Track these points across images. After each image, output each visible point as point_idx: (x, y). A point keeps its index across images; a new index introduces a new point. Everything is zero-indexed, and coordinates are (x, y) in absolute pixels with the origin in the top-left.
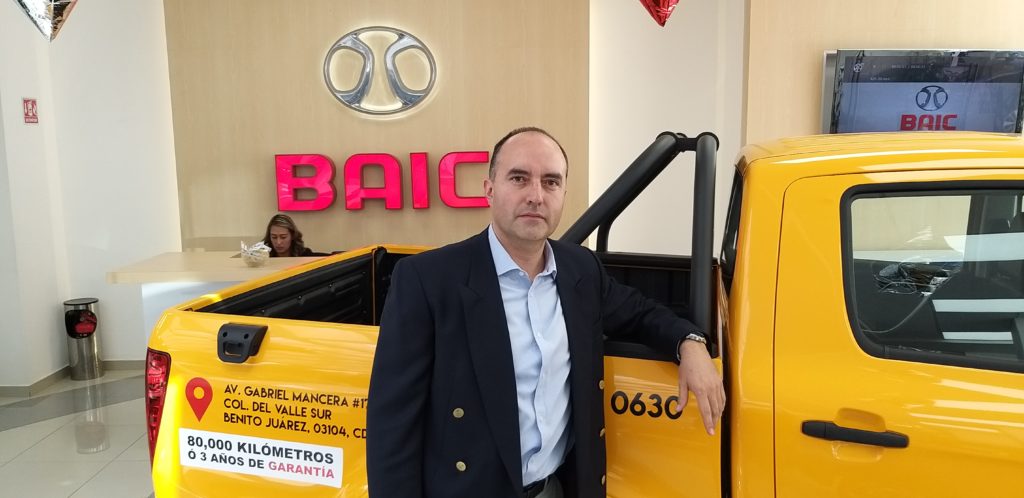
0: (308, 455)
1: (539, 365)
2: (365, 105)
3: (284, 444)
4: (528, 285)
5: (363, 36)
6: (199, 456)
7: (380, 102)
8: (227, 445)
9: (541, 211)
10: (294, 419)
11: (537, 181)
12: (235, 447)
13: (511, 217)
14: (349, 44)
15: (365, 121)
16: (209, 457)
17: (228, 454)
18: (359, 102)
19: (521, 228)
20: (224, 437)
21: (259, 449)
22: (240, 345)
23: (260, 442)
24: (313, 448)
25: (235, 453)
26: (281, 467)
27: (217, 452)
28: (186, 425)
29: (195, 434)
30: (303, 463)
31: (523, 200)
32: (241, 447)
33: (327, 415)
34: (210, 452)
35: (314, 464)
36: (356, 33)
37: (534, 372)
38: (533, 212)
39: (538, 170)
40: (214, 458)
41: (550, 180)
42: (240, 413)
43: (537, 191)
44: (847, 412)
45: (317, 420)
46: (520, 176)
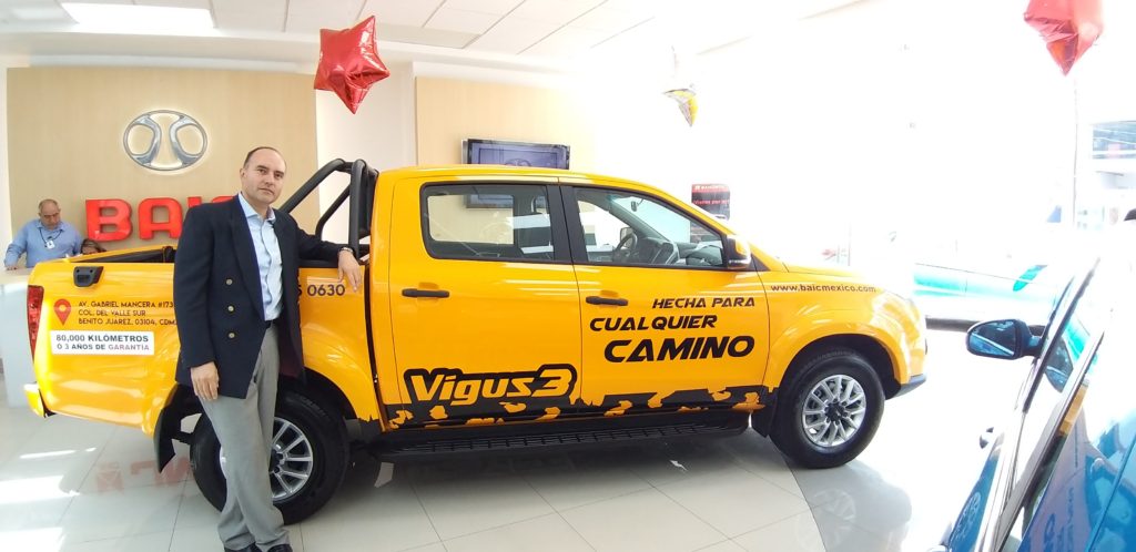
0: (132, 338)
1: (270, 262)
2: (154, 164)
3: (117, 333)
4: (262, 225)
5: (153, 117)
6: (64, 347)
7: (165, 162)
8: (82, 338)
9: (272, 188)
10: (122, 318)
11: (271, 174)
12: (87, 338)
13: (255, 189)
14: (142, 122)
15: (154, 175)
16: (71, 346)
17: (82, 343)
18: (149, 162)
19: (260, 195)
20: (79, 333)
21: (102, 338)
22: (88, 277)
23: (102, 334)
24: (135, 334)
25: (87, 342)
26: (116, 347)
27: (76, 343)
28: (54, 328)
29: (61, 333)
30: (130, 343)
31: (263, 181)
32: (90, 338)
33: (143, 313)
34: (71, 344)
35: (137, 343)
36: (149, 114)
37: (267, 265)
38: (267, 188)
39: (273, 168)
40: (74, 347)
41: (278, 174)
42: (89, 317)
43: (270, 178)
44: (423, 284)
45: (137, 317)
46: (263, 170)
